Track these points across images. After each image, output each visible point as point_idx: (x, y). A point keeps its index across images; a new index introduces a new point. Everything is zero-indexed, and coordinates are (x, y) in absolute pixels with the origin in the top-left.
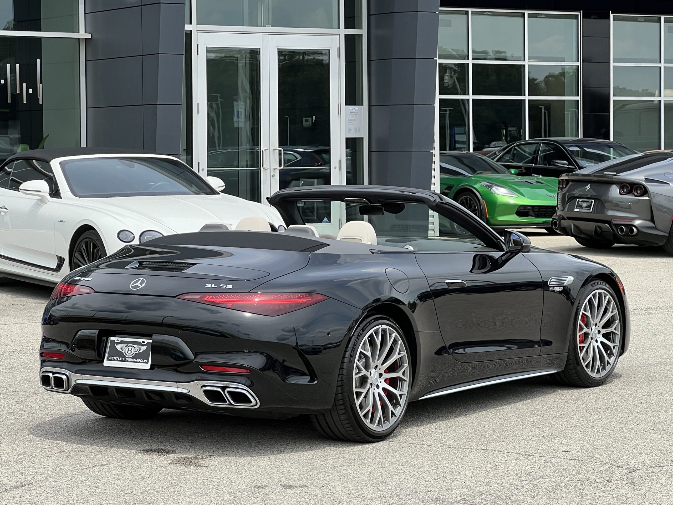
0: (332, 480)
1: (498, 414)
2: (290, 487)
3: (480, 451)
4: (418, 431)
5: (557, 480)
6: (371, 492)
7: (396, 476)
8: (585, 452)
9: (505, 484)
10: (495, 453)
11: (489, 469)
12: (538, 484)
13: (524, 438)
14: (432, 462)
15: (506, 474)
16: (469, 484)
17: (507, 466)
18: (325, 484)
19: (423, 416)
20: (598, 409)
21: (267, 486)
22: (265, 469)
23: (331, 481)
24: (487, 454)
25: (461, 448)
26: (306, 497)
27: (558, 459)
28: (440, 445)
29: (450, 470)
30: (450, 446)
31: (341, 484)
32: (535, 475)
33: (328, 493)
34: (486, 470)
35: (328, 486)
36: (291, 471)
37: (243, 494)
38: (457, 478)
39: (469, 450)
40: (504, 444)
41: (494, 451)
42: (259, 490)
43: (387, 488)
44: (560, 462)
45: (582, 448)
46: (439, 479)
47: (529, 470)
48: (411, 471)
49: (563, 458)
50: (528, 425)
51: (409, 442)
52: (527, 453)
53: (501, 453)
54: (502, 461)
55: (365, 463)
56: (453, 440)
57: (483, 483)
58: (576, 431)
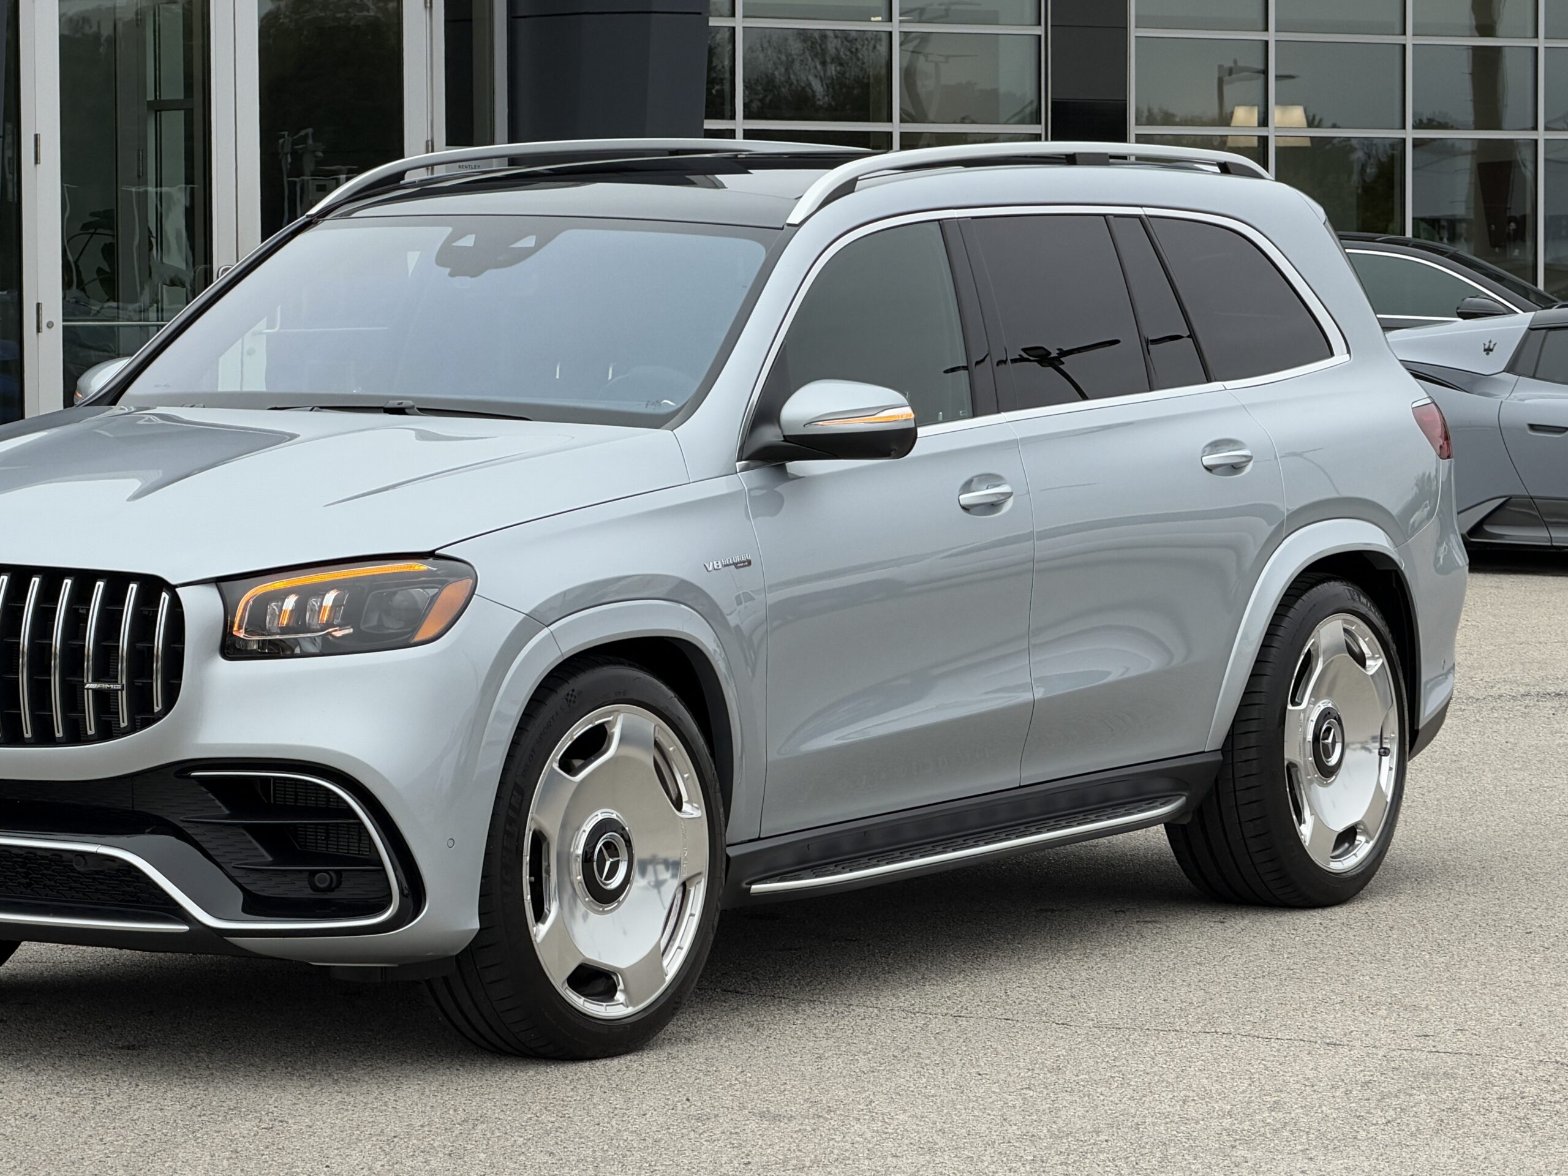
0: (871, 1102)
1: (1186, 952)
2: (777, 1118)
3: (1204, 1035)
4: (1009, 993)
5: (1444, 1097)
6: (995, 1128)
7: (1031, 1093)
8: (1475, 1037)
9: (1320, 1107)
10: (1244, 1039)
11: (1256, 1076)
12: (1403, 1107)
13: (1295, 1006)
14: (1098, 1061)
15: (1306, 1086)
16: (1229, 1107)
17: (1298, 1068)
18: (862, 1110)
19: (993, 958)
20: (1439, 941)
21: (716, 1116)
22: (681, 1079)
23: (873, 1105)
24: (1228, 1044)
25: (1148, 1029)
26: (839, 1139)
27: (1415, 1053)
28: (1091, 1023)
29: (1156, 1078)
30: (1117, 1026)
31: (905, 1111)
32: (1382, 1089)
33: (886, 1130)
34: (1250, 1078)
35: (874, 1114)
36: (753, 1083)
37: (670, 1133)
38: (1188, 1094)
39: (1173, 1033)
40: (1251, 1019)
41: (1240, 1036)
42: (704, 1125)
43: (1027, 1117)
44: (1426, 1059)
45: (1458, 1027)
46: (1144, 1096)
47: (1358, 1077)
48: (1060, 1082)
49: (1426, 1050)
50: (1283, 977)
51: (1004, 1017)
52: (1328, 1041)
53: (1260, 1039)
54: (1277, 1058)
55: (927, 1065)
56: (1117, 1013)
57: (1262, 1106)
58: (1417, 991)
